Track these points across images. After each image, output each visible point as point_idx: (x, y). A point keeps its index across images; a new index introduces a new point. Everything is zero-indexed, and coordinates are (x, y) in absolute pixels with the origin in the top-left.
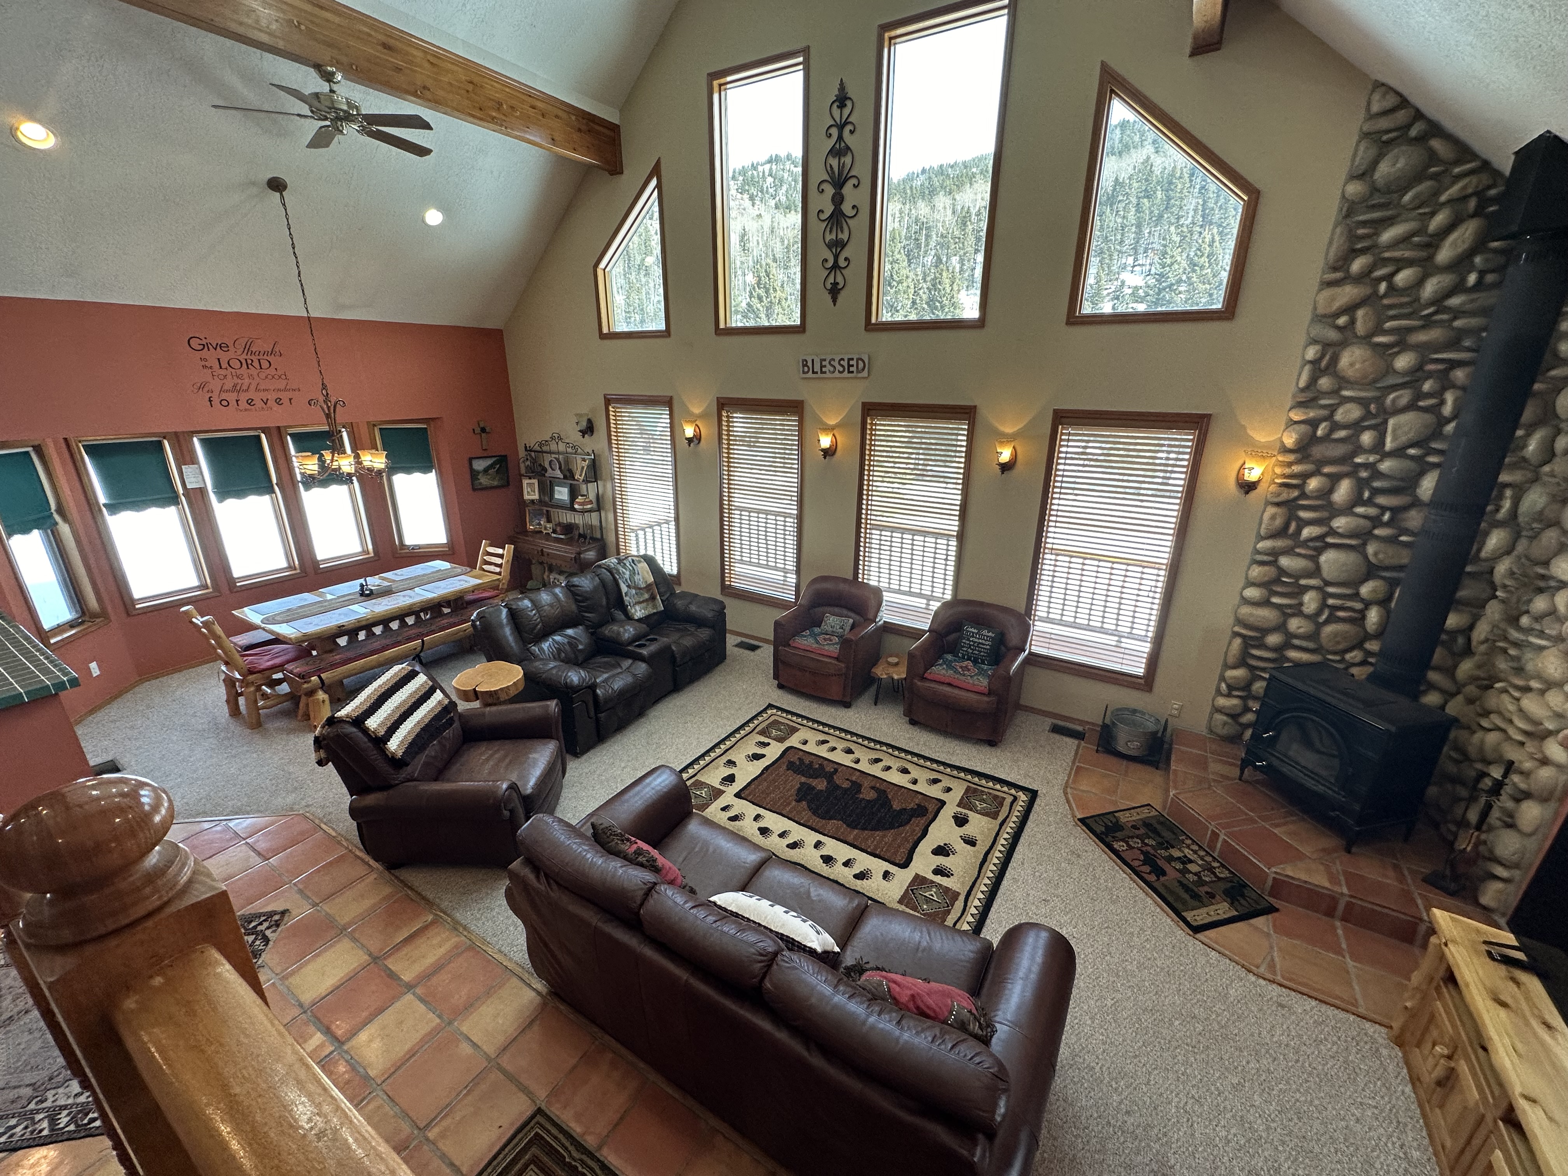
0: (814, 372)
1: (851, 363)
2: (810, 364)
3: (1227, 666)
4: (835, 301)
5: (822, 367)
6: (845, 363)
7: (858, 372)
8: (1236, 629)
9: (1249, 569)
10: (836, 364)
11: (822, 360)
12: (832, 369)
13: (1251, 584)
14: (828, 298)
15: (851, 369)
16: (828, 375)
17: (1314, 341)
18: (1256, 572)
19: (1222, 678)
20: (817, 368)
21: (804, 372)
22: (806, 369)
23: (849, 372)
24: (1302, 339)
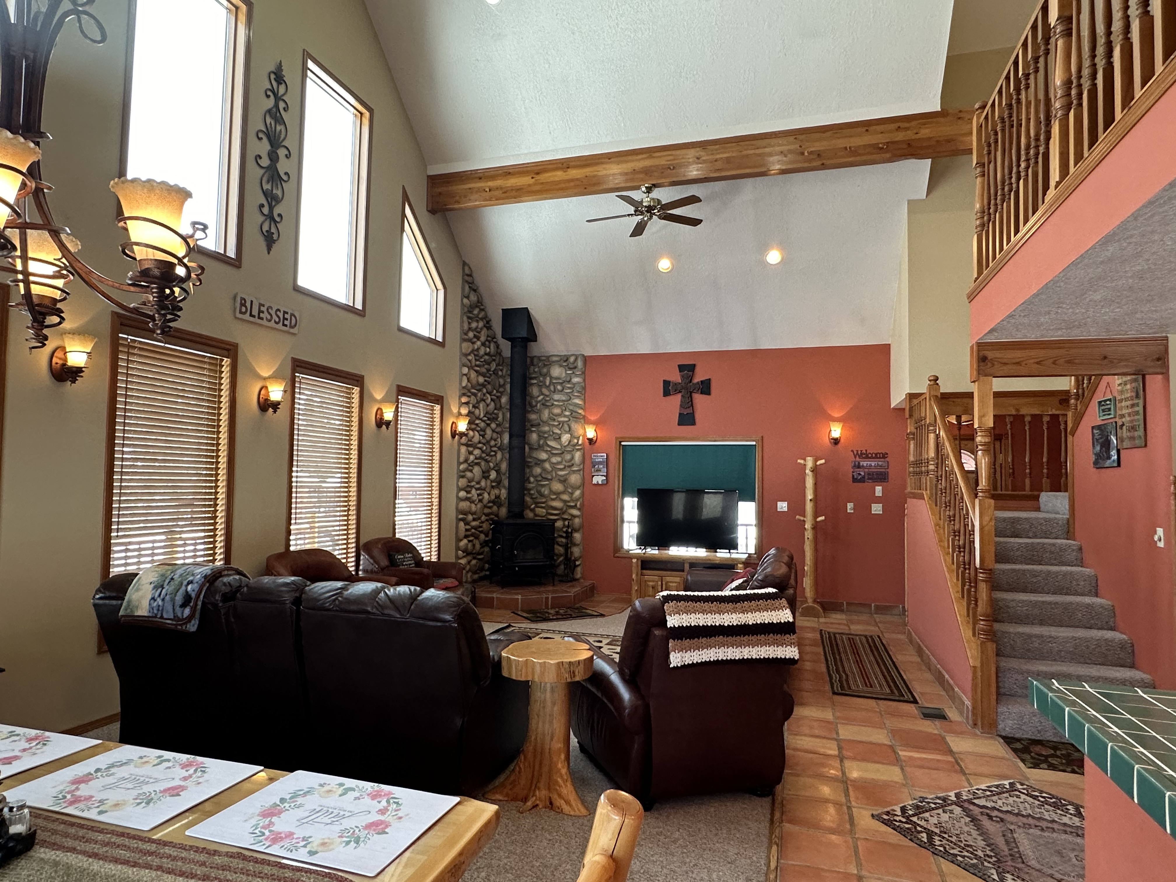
0: (251, 315)
1: (286, 316)
2: (248, 305)
3: (459, 540)
4: (269, 250)
5: (260, 312)
6: (281, 315)
7: (292, 327)
8: (461, 516)
9: (458, 481)
10: (273, 312)
11: (261, 305)
12: (269, 317)
13: (460, 489)
14: (263, 244)
15: (286, 322)
16: (265, 322)
17: (464, 365)
18: (463, 482)
19: (458, 548)
20: (255, 312)
21: (241, 312)
22: (244, 309)
23: (284, 325)
24: (458, 363)
